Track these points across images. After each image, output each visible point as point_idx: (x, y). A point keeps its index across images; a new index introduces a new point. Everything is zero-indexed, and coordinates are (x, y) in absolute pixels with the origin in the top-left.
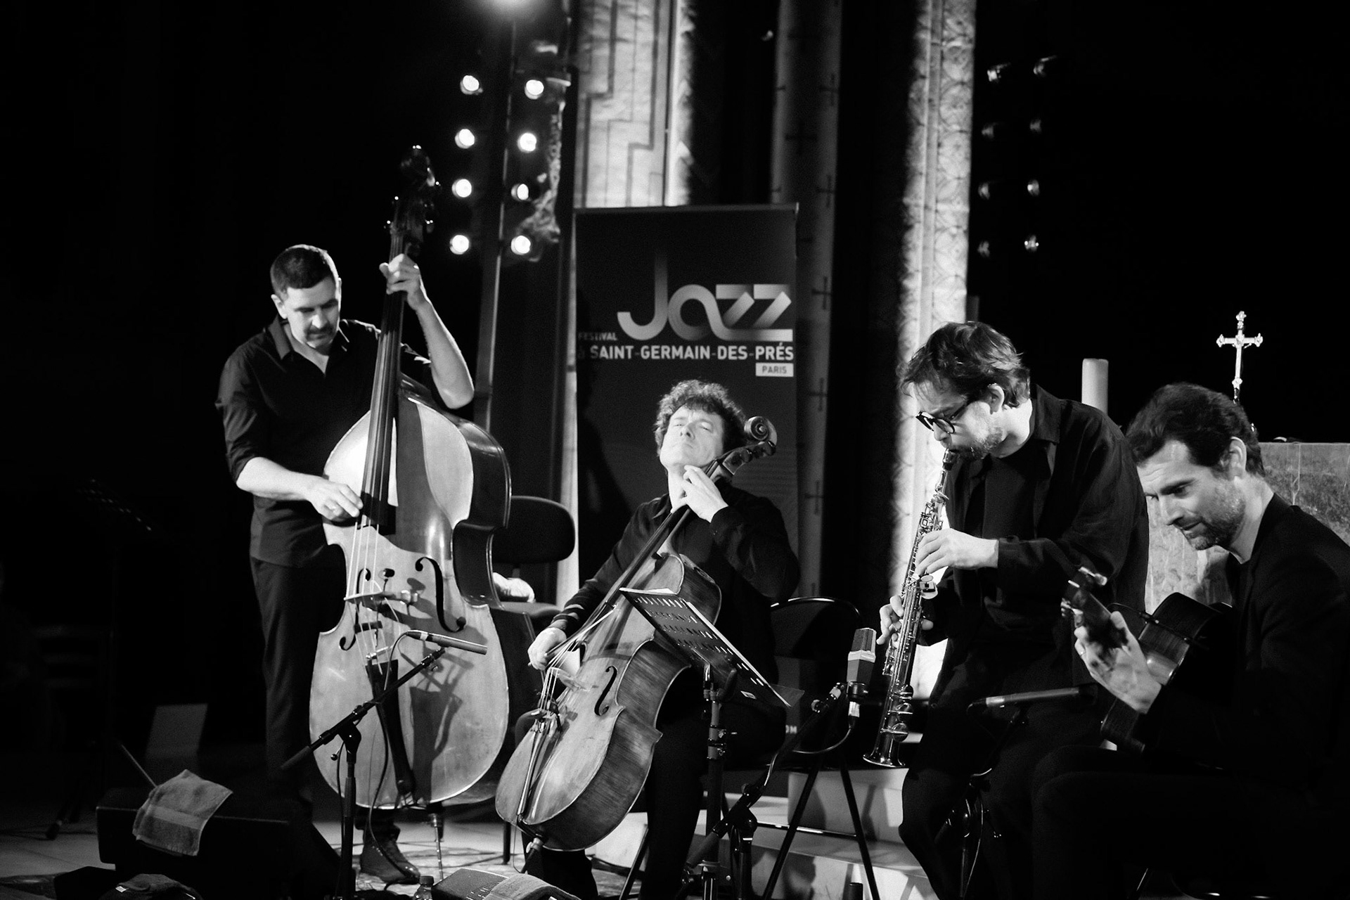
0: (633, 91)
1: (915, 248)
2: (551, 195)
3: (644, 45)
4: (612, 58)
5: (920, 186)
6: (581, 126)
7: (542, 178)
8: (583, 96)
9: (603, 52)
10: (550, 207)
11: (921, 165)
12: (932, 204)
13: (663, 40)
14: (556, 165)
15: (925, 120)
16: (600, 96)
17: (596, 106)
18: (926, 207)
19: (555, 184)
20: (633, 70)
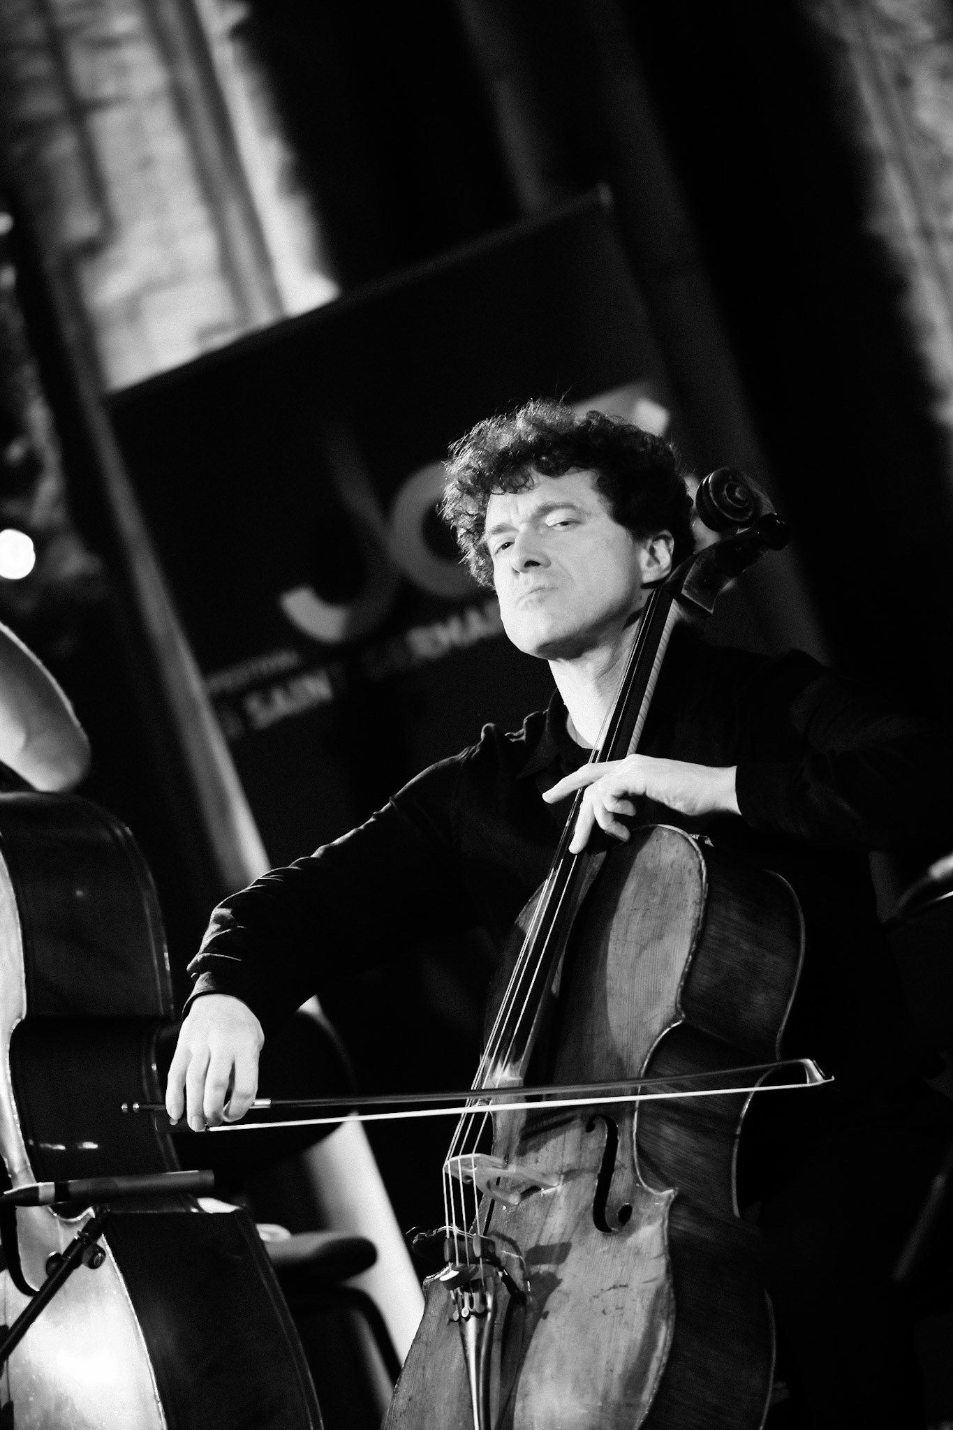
0: (161, 210)
1: (931, 328)
2: (49, 487)
3: (152, 99)
4: (89, 157)
5: (893, 185)
6: (70, 331)
7: (16, 452)
8: (51, 262)
9: (63, 146)
10: (58, 516)
11: (879, 135)
12: (934, 220)
13: (190, 76)
14: (38, 415)
15: (849, 33)
16: (93, 248)
17: (87, 274)
18: (927, 233)
19: (51, 457)
20: (146, 163)
